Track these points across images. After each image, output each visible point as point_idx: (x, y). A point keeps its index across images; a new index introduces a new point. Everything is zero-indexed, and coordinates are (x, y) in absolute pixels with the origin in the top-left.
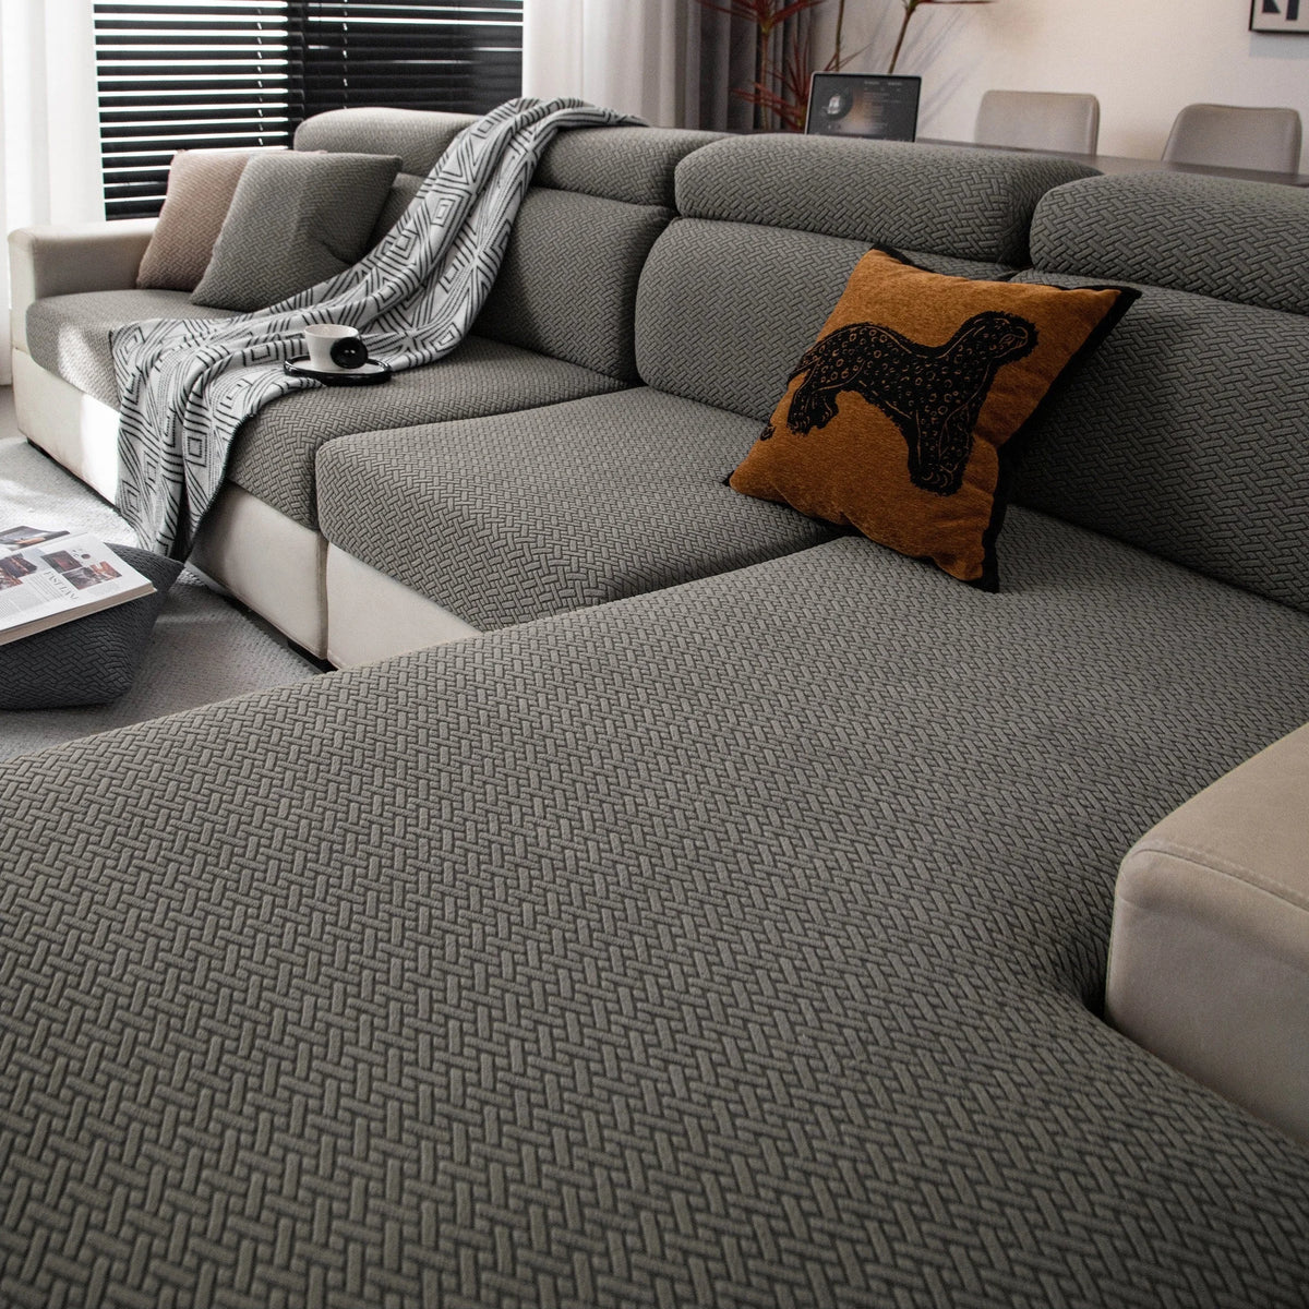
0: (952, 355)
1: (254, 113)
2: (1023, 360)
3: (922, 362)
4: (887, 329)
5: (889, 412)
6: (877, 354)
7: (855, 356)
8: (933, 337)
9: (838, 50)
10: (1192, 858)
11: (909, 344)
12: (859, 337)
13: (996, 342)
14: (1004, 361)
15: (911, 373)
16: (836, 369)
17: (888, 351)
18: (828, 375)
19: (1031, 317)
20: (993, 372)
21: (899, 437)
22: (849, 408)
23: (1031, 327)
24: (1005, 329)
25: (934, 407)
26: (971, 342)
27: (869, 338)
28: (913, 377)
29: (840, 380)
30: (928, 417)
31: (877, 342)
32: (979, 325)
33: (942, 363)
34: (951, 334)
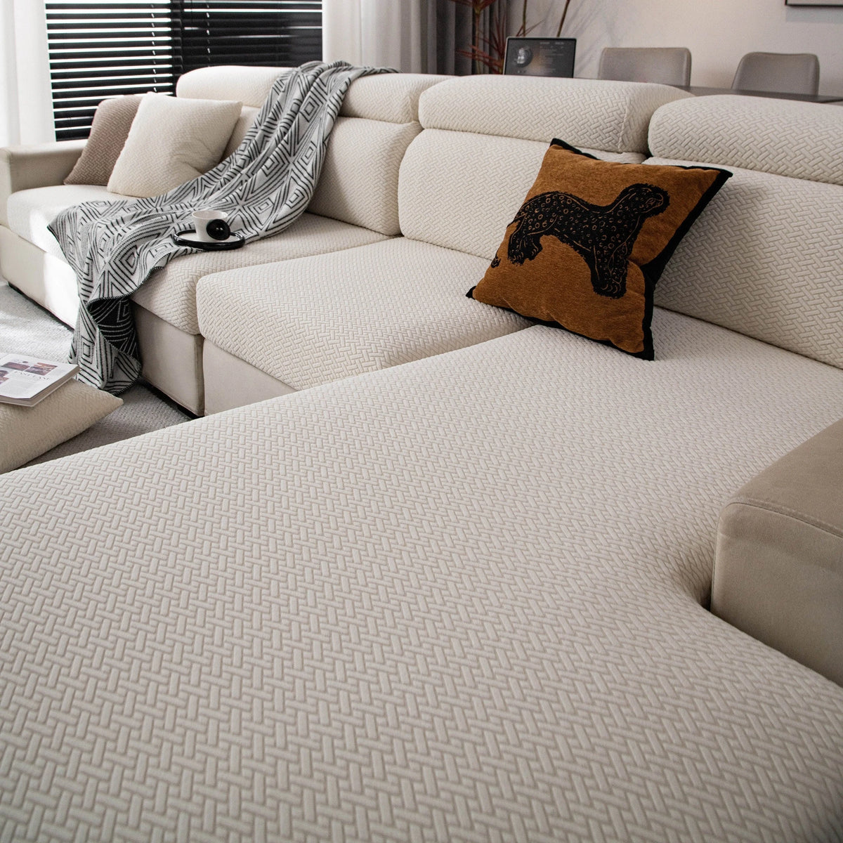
0: (615, 211)
1: (150, 72)
2: (661, 215)
3: (596, 216)
4: (571, 195)
5: (576, 248)
6: (566, 211)
7: (551, 212)
8: (603, 200)
9: (524, 23)
10: (763, 506)
11: (587, 205)
12: (552, 200)
13: (644, 203)
14: (648, 215)
15: (589, 223)
16: (538, 221)
17: (573, 209)
18: (533, 225)
19: (665, 187)
20: (642, 221)
21: (584, 263)
22: (549, 246)
23: (665, 193)
24: (649, 195)
25: (605, 243)
26: (627, 202)
27: (559, 201)
28: (591, 225)
29: (541, 228)
30: (602, 250)
31: (565, 204)
32: (632, 192)
33: (610, 215)
34: (614, 198)
